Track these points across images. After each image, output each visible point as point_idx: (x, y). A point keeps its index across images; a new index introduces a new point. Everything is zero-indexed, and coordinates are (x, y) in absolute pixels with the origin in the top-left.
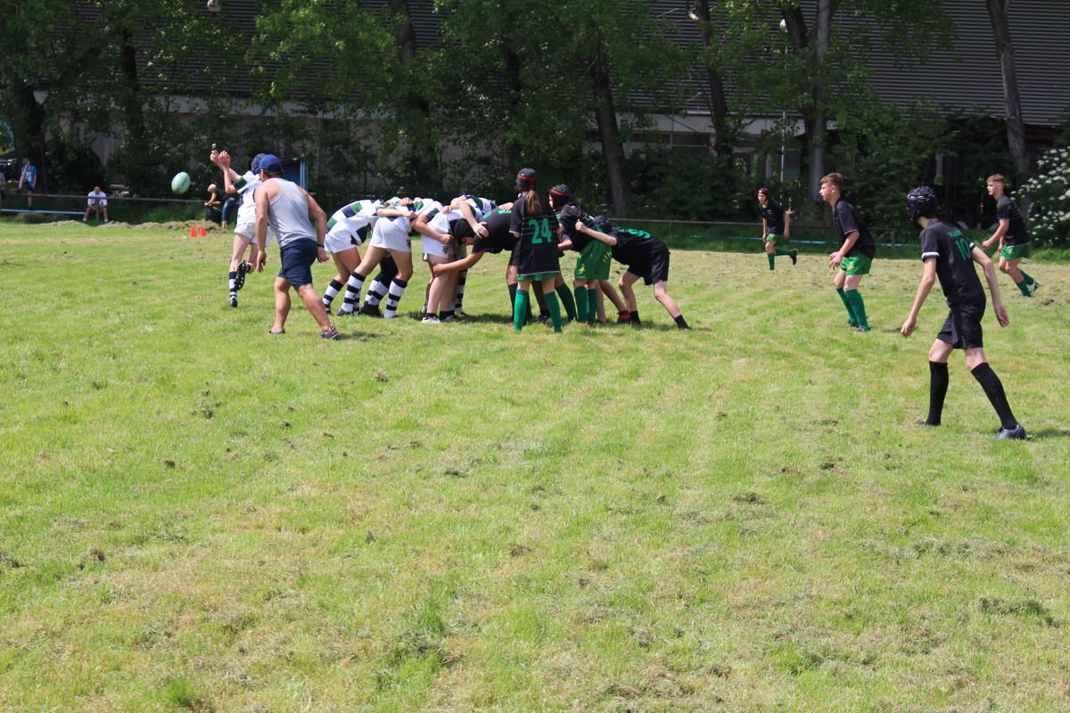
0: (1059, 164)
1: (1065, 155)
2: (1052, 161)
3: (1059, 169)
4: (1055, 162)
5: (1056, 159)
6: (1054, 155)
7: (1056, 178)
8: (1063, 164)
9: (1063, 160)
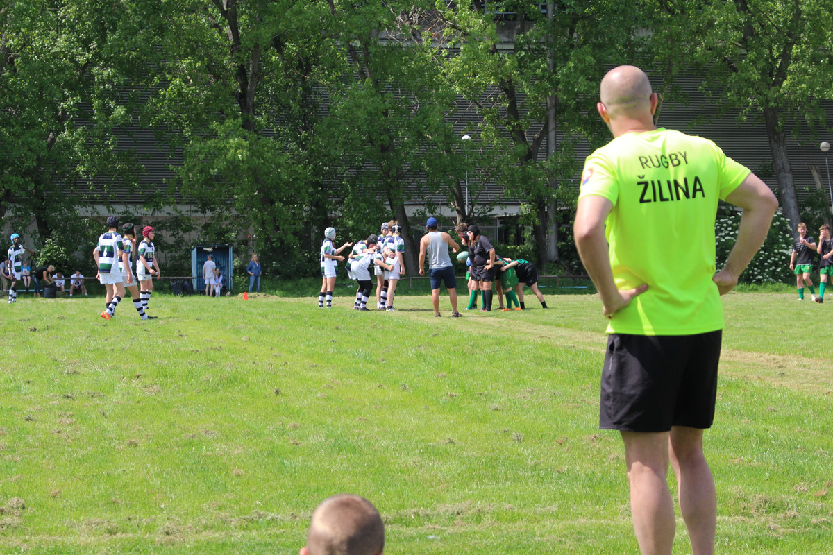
0: (726, 228)
1: (730, 222)
2: (722, 226)
3: (727, 232)
4: (724, 227)
5: (725, 225)
6: (722, 223)
7: (727, 238)
8: (730, 229)
9: (728, 226)
